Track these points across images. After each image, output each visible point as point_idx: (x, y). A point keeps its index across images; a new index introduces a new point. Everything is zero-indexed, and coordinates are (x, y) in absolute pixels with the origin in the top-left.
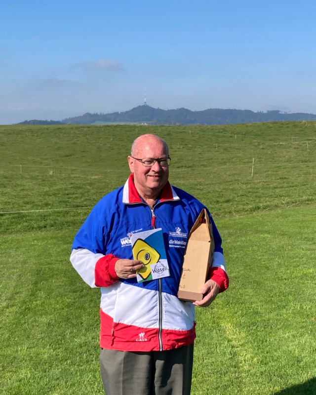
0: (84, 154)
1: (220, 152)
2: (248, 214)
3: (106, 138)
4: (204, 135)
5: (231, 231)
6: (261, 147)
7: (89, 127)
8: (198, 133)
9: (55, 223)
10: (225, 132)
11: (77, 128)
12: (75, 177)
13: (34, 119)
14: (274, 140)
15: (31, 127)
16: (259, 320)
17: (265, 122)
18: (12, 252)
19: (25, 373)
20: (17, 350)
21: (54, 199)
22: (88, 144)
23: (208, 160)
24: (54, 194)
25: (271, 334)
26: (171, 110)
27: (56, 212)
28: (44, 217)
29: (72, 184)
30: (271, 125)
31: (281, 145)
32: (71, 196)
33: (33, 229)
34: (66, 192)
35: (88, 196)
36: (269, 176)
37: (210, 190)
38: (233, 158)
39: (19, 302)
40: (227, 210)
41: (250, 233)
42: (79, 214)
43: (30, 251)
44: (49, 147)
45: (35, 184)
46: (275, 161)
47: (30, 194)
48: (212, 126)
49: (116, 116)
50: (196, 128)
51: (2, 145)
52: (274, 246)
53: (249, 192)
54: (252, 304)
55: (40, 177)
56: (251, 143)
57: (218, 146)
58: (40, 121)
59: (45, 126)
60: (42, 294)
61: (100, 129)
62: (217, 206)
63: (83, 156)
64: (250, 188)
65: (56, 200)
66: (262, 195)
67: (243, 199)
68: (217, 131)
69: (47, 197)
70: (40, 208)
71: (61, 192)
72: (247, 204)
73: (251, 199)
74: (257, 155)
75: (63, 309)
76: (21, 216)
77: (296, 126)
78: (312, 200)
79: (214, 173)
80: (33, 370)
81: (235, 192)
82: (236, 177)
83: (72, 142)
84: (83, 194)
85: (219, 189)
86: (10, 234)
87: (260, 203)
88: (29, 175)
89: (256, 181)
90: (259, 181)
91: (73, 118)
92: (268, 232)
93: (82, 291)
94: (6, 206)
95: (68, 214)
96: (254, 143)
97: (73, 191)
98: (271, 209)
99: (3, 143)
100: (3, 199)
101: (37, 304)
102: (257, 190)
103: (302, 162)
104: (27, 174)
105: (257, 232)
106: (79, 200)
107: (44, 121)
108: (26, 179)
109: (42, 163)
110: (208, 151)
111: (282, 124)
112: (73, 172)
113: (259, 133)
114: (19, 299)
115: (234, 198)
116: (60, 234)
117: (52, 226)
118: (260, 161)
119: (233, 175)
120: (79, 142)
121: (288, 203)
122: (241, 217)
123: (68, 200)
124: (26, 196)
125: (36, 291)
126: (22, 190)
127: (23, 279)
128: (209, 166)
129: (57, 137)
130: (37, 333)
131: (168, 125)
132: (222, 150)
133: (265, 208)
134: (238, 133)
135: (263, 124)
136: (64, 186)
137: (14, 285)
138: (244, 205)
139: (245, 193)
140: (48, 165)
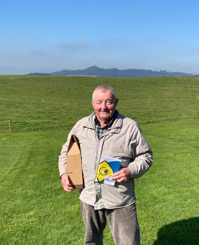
0: (61, 92)
2: (144, 125)
4: (125, 83)
6: (155, 90)
7: (64, 77)
8: (122, 82)
9: (43, 127)
10: (137, 82)
11: (58, 78)
12: (56, 104)
14: (163, 86)
15: (34, 76)
17: (158, 77)
18: (19, 142)
19: (18, 202)
20: (16, 191)
22: (64, 86)
23: (126, 96)
24: (44, 113)
25: (145, 186)
27: (43, 122)
28: (37, 124)
29: (54, 107)
30: (161, 79)
31: (166, 89)
32: (53, 114)
33: (31, 130)
34: (50, 112)
35: (61, 114)
36: (157, 106)
38: (140, 96)
39: (20, 167)
42: (56, 123)
43: (28, 142)
44: (43, 87)
45: (34, 107)
46: (162, 98)
47: (31, 112)
48: (130, 78)
49: (79, 72)
51: (18, 86)
52: (154, 142)
53: (146, 114)
55: (37, 103)
56: (150, 88)
57: (133, 89)
58: (39, 73)
59: (41, 76)
60: (32, 163)
61: (70, 78)
63: (61, 93)
64: (147, 112)
65: (44, 116)
66: (153, 116)
67: (143, 117)
68: (132, 81)
69: (40, 114)
70: (35, 119)
71: (47, 112)
72: (144, 120)
73: (146, 117)
74: (152, 94)
75: (42, 171)
76: (25, 124)
77: (174, 79)
78: (178, 119)
80: (23, 200)
81: (138, 113)
82: (140, 106)
83: (55, 85)
84: (59, 113)
85: (131, 112)
86: (19, 133)
87: (151, 120)
88: (31, 102)
90: (152, 108)
91: (56, 72)
92: (152, 135)
93: (52, 162)
94: (18, 118)
95: (50, 123)
96: (151, 88)
97: (54, 111)
98: (156, 123)
99: (19, 85)
100: (17, 114)
101: (29, 169)
102: (150, 113)
103: (176, 98)
104: (31, 101)
107: (41, 74)
108: (30, 104)
109: (39, 96)
110: (127, 92)
111: (167, 78)
112: (55, 101)
113: (155, 82)
114: (20, 165)
116: (45, 133)
117: (41, 129)
118: (154, 97)
119: (139, 105)
120: (59, 85)
121: (165, 120)
123: (50, 115)
124: (29, 113)
125: (29, 162)
126: (27, 110)
127: (23, 156)
128: (127, 100)
129: (47, 82)
130: (27, 183)
131: (106, 77)
132: (134, 91)
133: (153, 122)
134: (143, 82)
135: (157, 78)
136: (49, 109)
137: (18, 158)
138: (142, 120)
139: (144, 114)
140: (42, 97)
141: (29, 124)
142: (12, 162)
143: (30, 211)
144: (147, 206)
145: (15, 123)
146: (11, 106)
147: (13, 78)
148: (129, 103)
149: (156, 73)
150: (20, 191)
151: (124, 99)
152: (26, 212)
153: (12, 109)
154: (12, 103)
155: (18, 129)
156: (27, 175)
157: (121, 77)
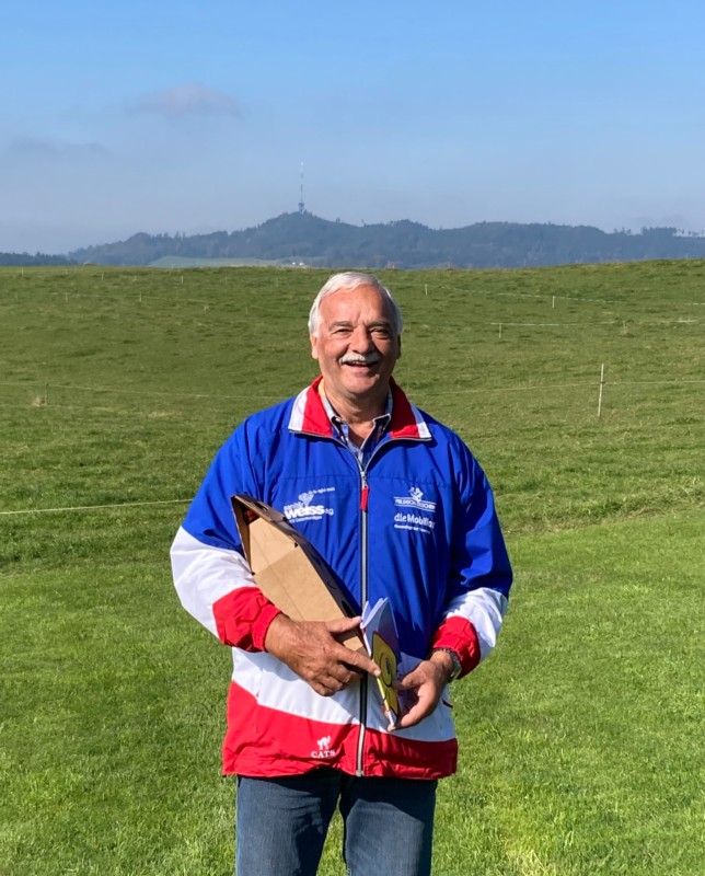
0: (130, 349)
1: (509, 345)
2: (585, 523)
3: (190, 303)
4: (464, 295)
5: (539, 574)
6: (624, 331)
7: (144, 274)
8: (447, 292)
9: (45, 547)
10: (525, 289)
11: (109, 276)
12: (104, 415)
14: (662, 311)
17: (634, 261)
21: (44, 478)
22: (142, 321)
23: (475, 367)
24: (44, 464)
26: (373, 226)
27: (46, 516)
28: (13, 530)
29: (94, 433)
30: (653, 271)
31: (680, 326)
32: (91, 469)
34: (78, 458)
35: (137, 470)
36: (645, 415)
37: (480, 452)
38: (544, 362)
40: (527, 512)
41: (592, 580)
42: (112, 522)
44: (33, 328)
46: (664, 372)
48: (486, 270)
49: (220, 242)
50: (442, 277)
52: (659, 622)
53: (590, 460)
56: (596, 320)
57: (505, 328)
58: (7, 255)
61: (175, 278)
64: (592, 450)
65: (49, 482)
66: (627, 470)
67: (574, 481)
68: (502, 285)
69: (23, 472)
71: (63, 458)
72: (586, 494)
73: (595, 480)
74: (611, 355)
79: (492, 404)
81: (549, 460)
82: (555, 417)
83: (97, 315)
84: (124, 465)
85: (506, 450)
87: (621, 491)
89: (609, 429)
90: (617, 428)
91: (99, 248)
92: (643, 578)
93: (116, 749)
95: (80, 520)
96: (604, 319)
97: (95, 454)
98: (652, 511)
102: (612, 456)
105: (612, 576)
106: (113, 482)
109: (11, 373)
110: (475, 342)
111: (684, 266)
112: (98, 400)
113: (619, 291)
115: (547, 478)
116: (60, 578)
117: (37, 556)
118: (621, 371)
119: (547, 410)
120: (116, 316)
121: (698, 494)
122: (567, 532)
123: (80, 480)
128: (480, 384)
129: (54, 299)
132: (514, 340)
133: (634, 507)
134: (560, 292)
135: (631, 267)
136: (72, 442)
138: (576, 498)
139: (580, 464)
140: (28, 379)
148: (490, 401)
149: (620, 239)
151: (464, 383)
157: (439, 266)
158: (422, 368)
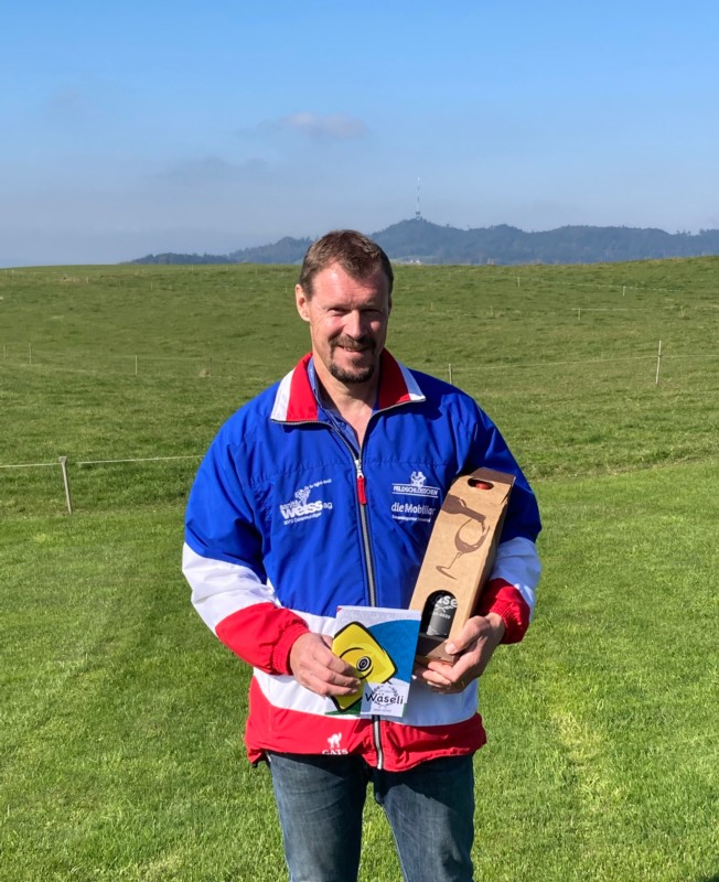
0: (278, 331)
1: (586, 326)
2: (639, 468)
4: (550, 286)
5: (597, 507)
6: (682, 314)
7: (290, 271)
8: (536, 284)
10: (601, 281)
11: (263, 272)
12: (255, 384)
13: (167, 252)
14: (715, 299)
15: (161, 269)
16: (638, 705)
17: (692, 257)
18: (107, 551)
19: (112, 811)
20: (100, 763)
22: (288, 309)
23: (557, 344)
24: (207, 422)
25: (659, 738)
26: (477, 230)
28: (180, 472)
29: (247, 398)
30: (708, 265)
33: (155, 498)
36: (696, 382)
37: (557, 412)
38: (615, 340)
39: (112, 659)
40: (591, 460)
41: (640, 512)
43: (145, 547)
44: (200, 314)
45: (165, 399)
46: (714, 348)
47: (154, 420)
48: (569, 266)
50: (532, 271)
51: (96, 311)
52: (689, 543)
53: (647, 419)
54: (625, 671)
55: (177, 384)
56: (659, 305)
57: (583, 313)
58: (181, 256)
59: (192, 268)
60: (163, 642)
62: (570, 450)
63: (276, 336)
64: (650, 410)
65: (210, 435)
66: (677, 426)
67: (633, 435)
68: (581, 277)
69: (190, 427)
70: (172, 451)
71: (222, 417)
72: (640, 445)
73: (649, 434)
74: (671, 334)
75: (207, 675)
76: (131, 470)
79: (571, 374)
80: (131, 805)
81: (613, 418)
82: (621, 384)
83: (251, 303)
85: (579, 411)
86: (105, 509)
87: (669, 443)
88: (154, 379)
89: (665, 394)
90: (671, 393)
92: (680, 510)
94: (98, 448)
96: (666, 304)
98: (694, 459)
99: (99, 305)
100: (93, 431)
101: (151, 664)
102: (666, 415)
104: (149, 376)
105: (656, 508)
107: (189, 256)
108: (146, 386)
109: (183, 351)
110: (558, 324)
112: (252, 372)
113: (679, 282)
114: (113, 651)
115: (610, 432)
118: (678, 347)
119: (615, 379)
120: (267, 305)
122: (623, 475)
124: (144, 425)
125: (152, 635)
126: (136, 411)
127: (125, 610)
128: (561, 358)
129: (217, 291)
130: (145, 727)
131: (469, 264)
132: (590, 323)
133: (679, 456)
134: (631, 283)
135: (689, 262)
136: (229, 405)
137: (104, 621)
138: (633, 448)
139: (638, 421)
140: (197, 356)
141: (147, 470)
142: (78, 637)
143: (163, 852)
144: (676, 829)
145: (88, 467)
146: (68, 396)
147: (75, 280)
148: (569, 372)
149: (682, 239)
150: (116, 765)
151: (549, 358)
152: (149, 856)
153: (72, 412)
154: (71, 382)
155: (101, 496)
156: (145, 695)
157: (532, 263)
158: (515, 345)
